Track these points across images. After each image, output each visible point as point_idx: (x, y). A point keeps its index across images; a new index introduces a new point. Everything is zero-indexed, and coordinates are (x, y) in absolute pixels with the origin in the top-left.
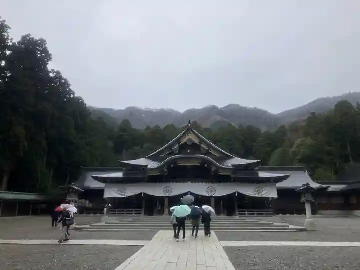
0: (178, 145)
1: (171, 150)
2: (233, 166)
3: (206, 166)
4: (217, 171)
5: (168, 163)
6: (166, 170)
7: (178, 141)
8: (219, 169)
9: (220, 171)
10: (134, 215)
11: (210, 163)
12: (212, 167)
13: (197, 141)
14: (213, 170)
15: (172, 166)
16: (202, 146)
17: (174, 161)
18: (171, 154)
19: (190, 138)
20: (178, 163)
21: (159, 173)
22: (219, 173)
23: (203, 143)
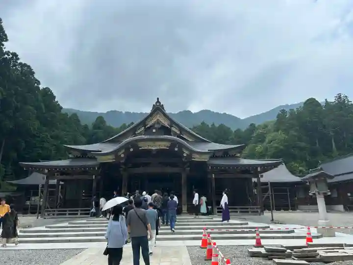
0: (143, 128)
1: (135, 133)
3: (176, 149)
4: (190, 156)
5: (126, 147)
6: (123, 156)
7: (144, 123)
8: (192, 152)
10: (79, 215)
11: (181, 146)
12: (184, 150)
13: (166, 123)
14: (185, 155)
15: (132, 150)
16: (173, 129)
17: (134, 144)
19: (158, 120)
20: (139, 146)
21: (113, 159)
22: (193, 159)
23: (174, 125)
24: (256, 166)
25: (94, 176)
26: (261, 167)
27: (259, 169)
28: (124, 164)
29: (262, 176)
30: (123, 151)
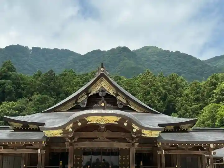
0: (86, 97)
1: (76, 102)
2: (160, 125)
3: (126, 124)
4: (139, 132)
5: (75, 121)
6: (70, 130)
7: (86, 91)
8: (142, 127)
9: (144, 131)
11: (131, 121)
12: (134, 126)
13: (111, 91)
14: (134, 130)
15: (80, 124)
16: (119, 97)
17: (82, 119)
18: (77, 108)
19: (102, 87)
20: (88, 120)
21: (61, 134)
22: (143, 135)
23: (119, 94)
24: (209, 143)
25: (39, 150)
26: (214, 145)
27: (212, 146)
28: (72, 139)
29: (215, 153)
30: (71, 125)
